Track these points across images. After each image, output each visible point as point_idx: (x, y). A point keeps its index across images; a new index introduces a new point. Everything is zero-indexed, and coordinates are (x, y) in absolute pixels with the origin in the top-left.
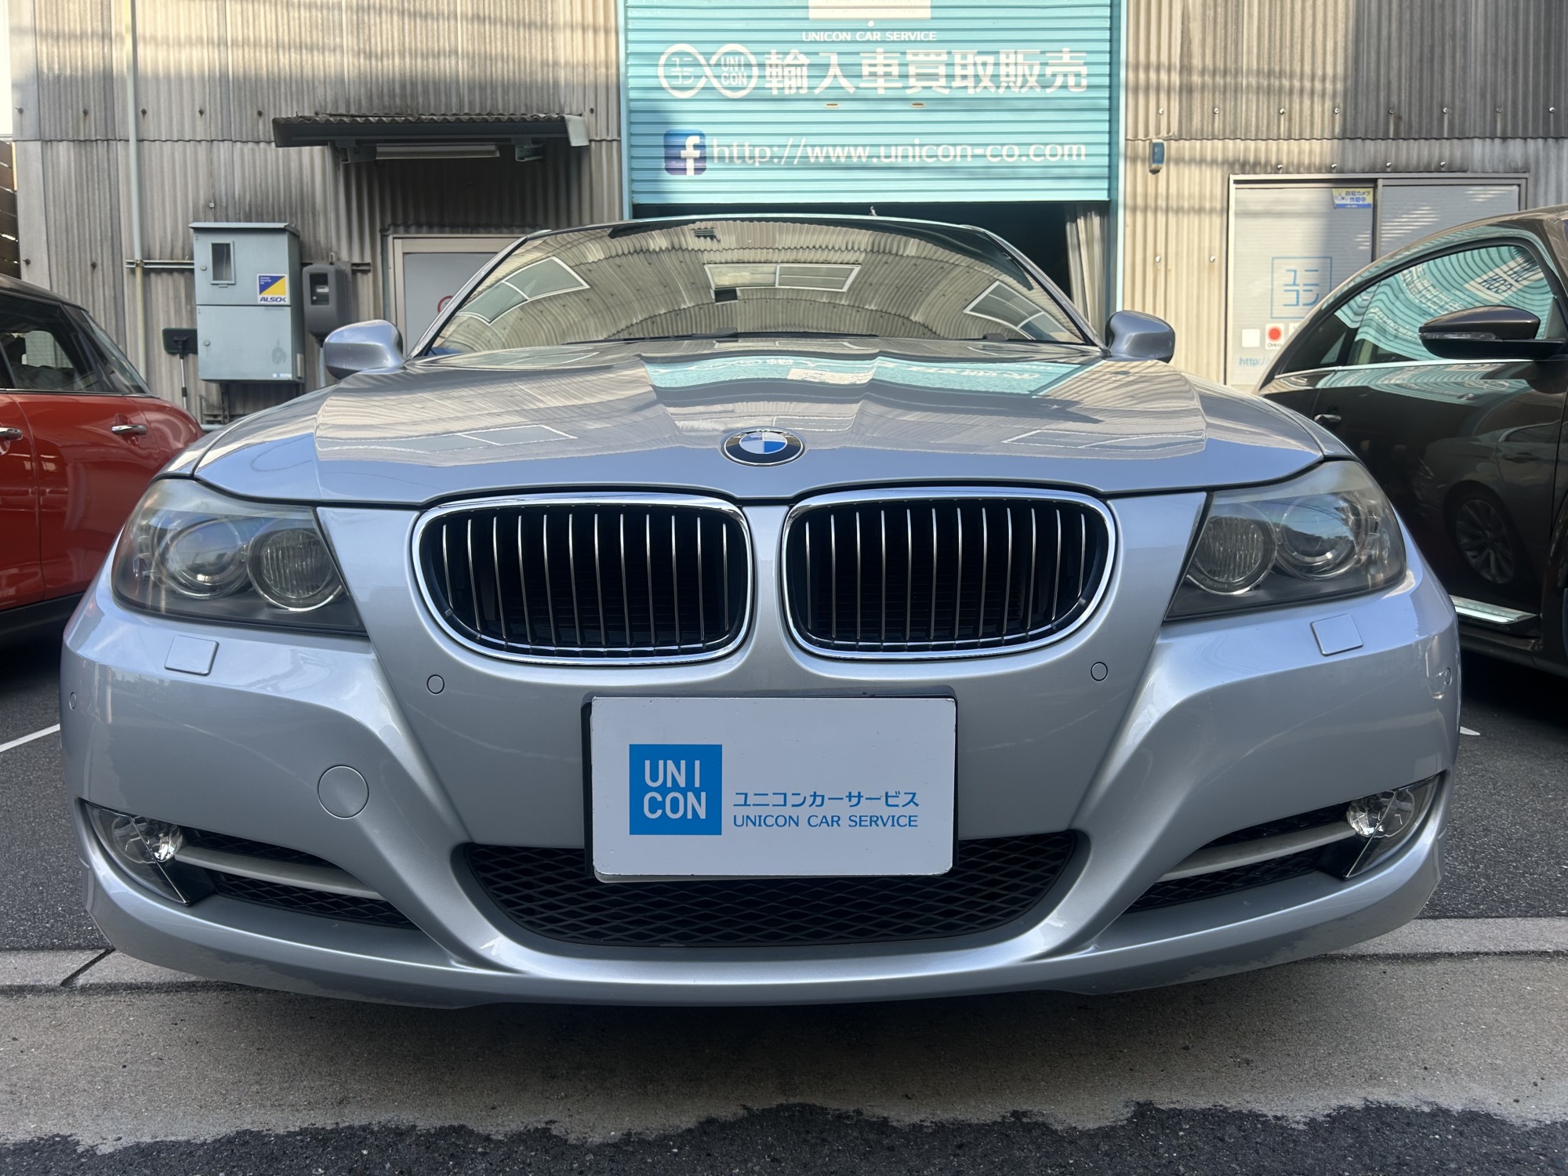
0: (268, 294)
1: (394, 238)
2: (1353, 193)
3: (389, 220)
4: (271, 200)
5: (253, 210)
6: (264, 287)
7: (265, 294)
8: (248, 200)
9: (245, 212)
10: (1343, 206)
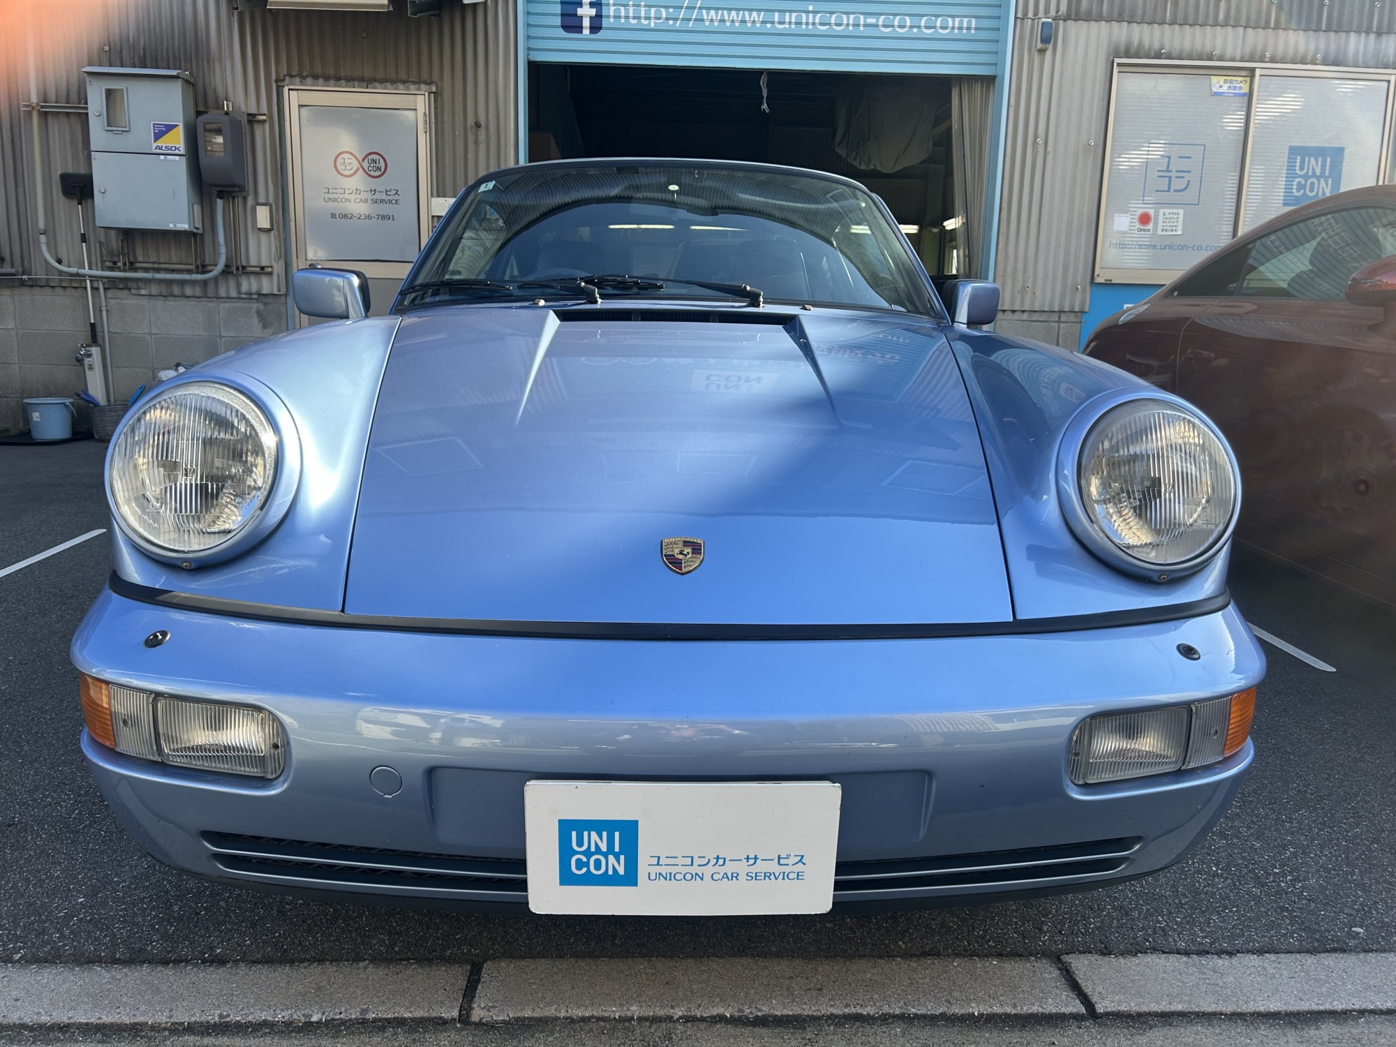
0: (164, 142)
1: (289, 90)
2: (1231, 82)
3: (284, 70)
4: (165, 45)
5: (148, 54)
6: (158, 136)
7: (160, 143)
8: (142, 44)
9: (139, 56)
10: (1221, 94)
